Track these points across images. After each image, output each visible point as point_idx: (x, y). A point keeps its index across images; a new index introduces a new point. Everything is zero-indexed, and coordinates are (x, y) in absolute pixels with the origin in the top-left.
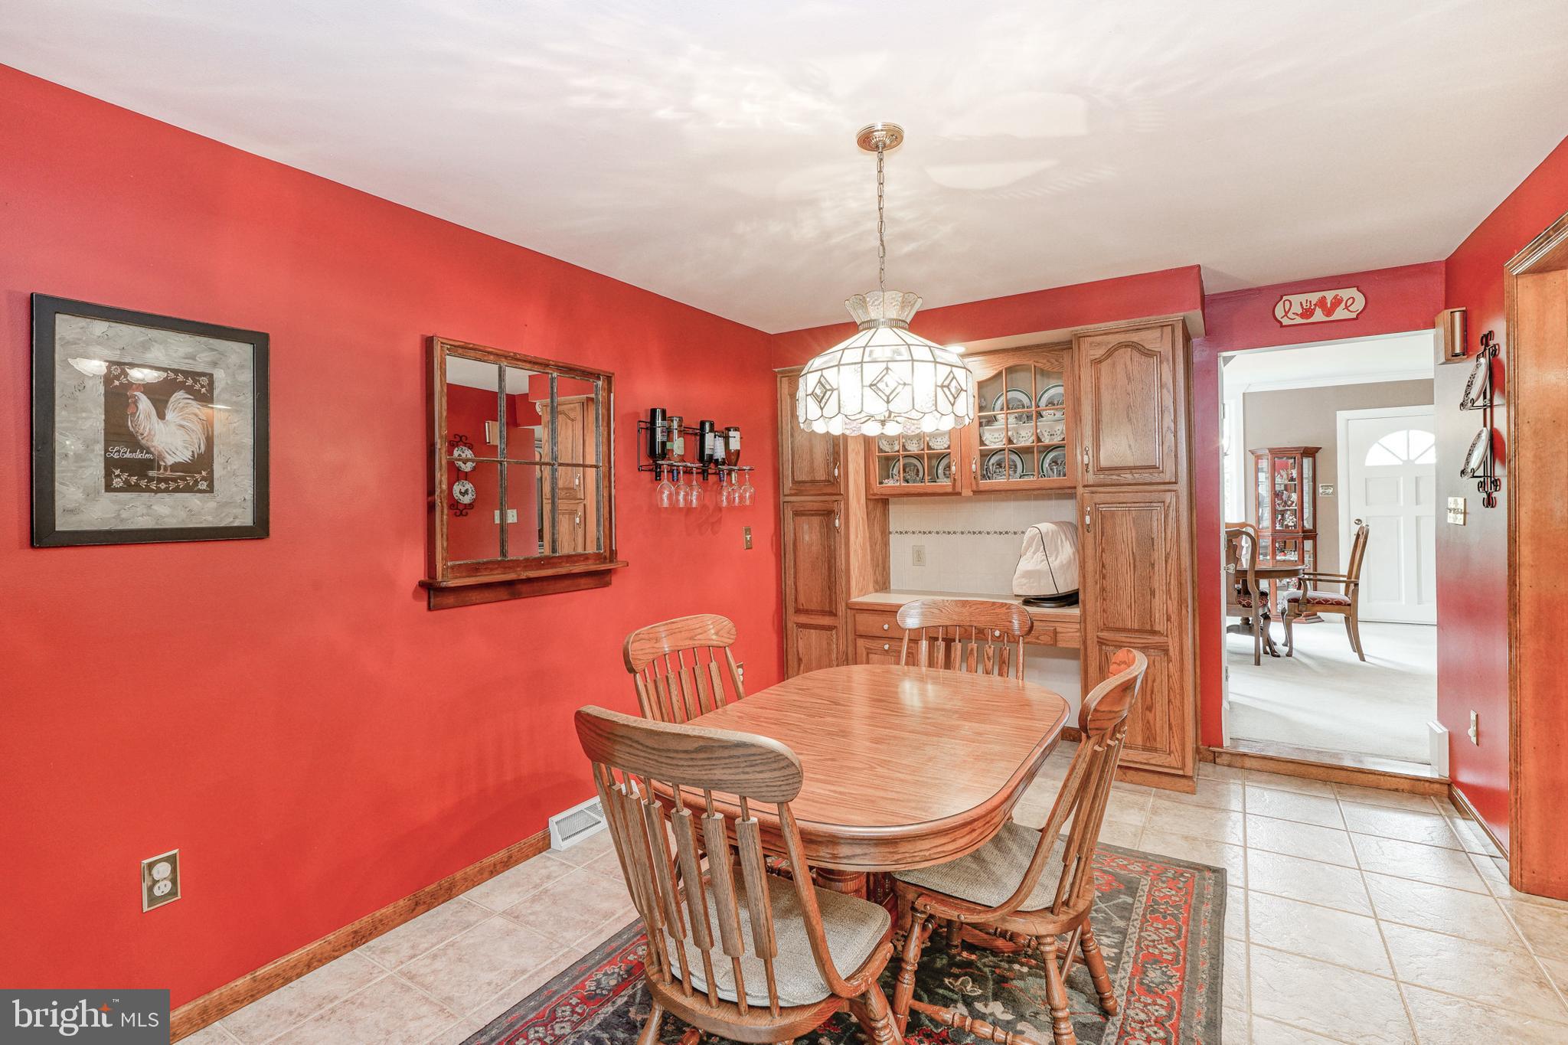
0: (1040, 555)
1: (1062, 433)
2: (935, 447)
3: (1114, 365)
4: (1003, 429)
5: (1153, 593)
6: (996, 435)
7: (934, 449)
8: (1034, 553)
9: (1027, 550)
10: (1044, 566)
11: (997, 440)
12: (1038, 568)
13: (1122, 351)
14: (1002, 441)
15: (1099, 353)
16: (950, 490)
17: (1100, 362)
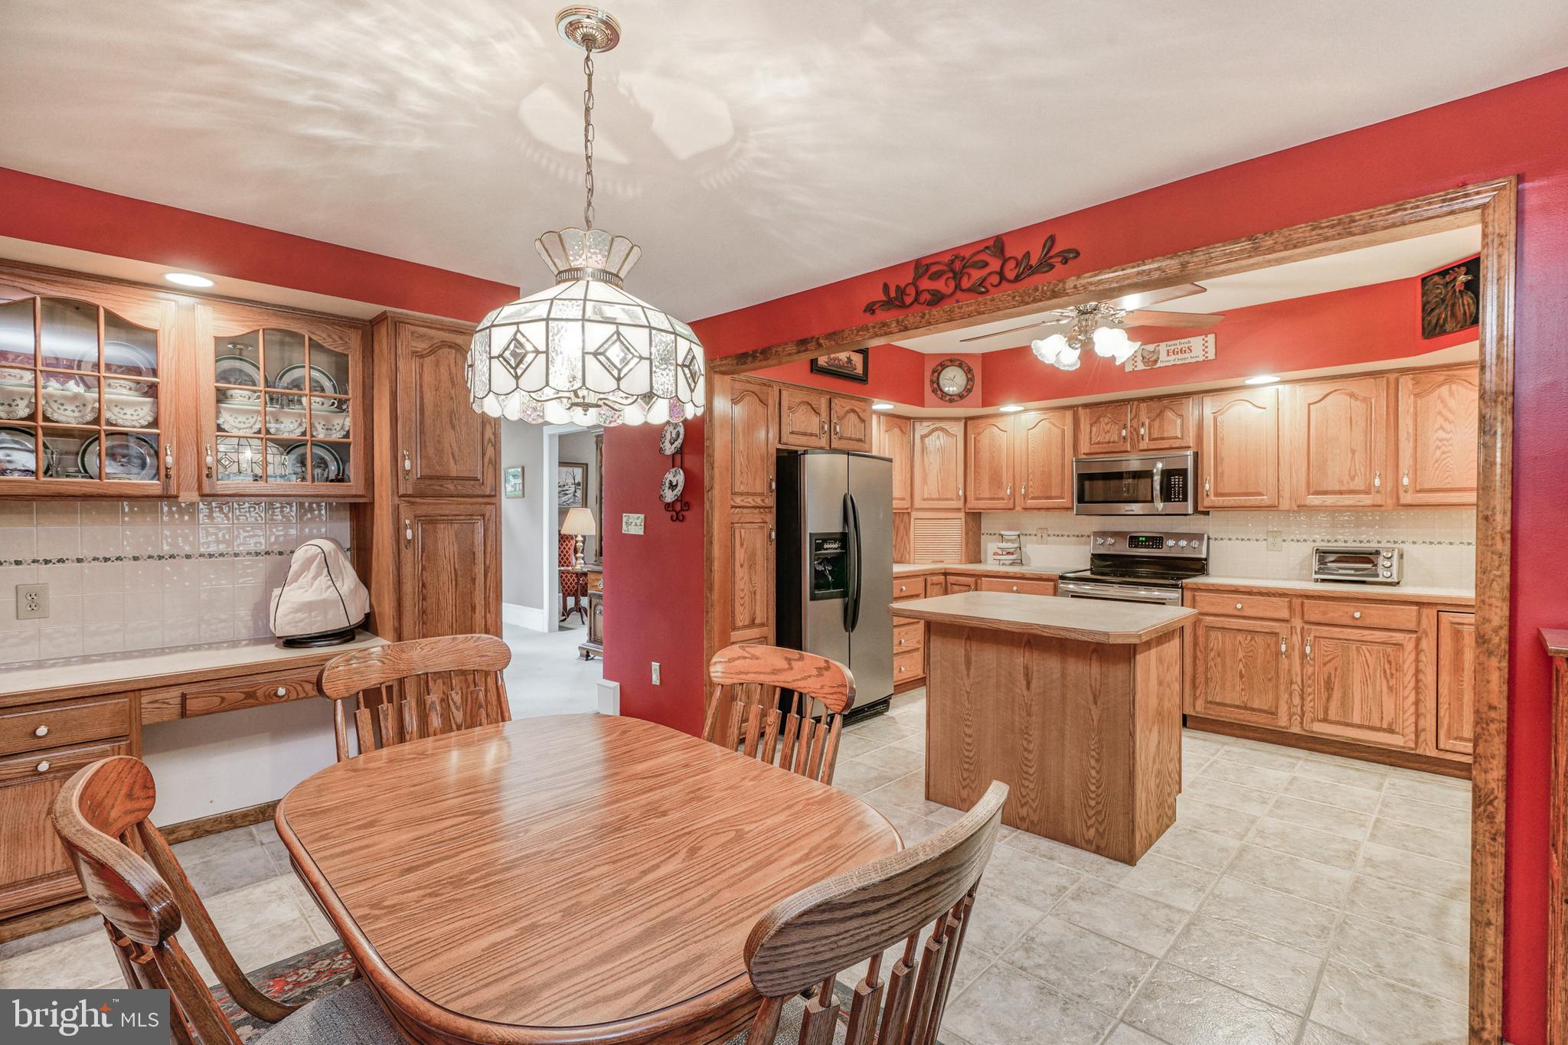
0: (324, 579)
1: (342, 428)
2: (120, 421)
3: (437, 364)
4: (258, 412)
5: (473, 609)
6: (242, 418)
7: (115, 425)
8: (315, 578)
9: (298, 575)
10: (331, 594)
11: (242, 425)
12: (325, 596)
13: (446, 350)
14: (251, 427)
15: (421, 346)
16: (158, 491)
17: (422, 356)
